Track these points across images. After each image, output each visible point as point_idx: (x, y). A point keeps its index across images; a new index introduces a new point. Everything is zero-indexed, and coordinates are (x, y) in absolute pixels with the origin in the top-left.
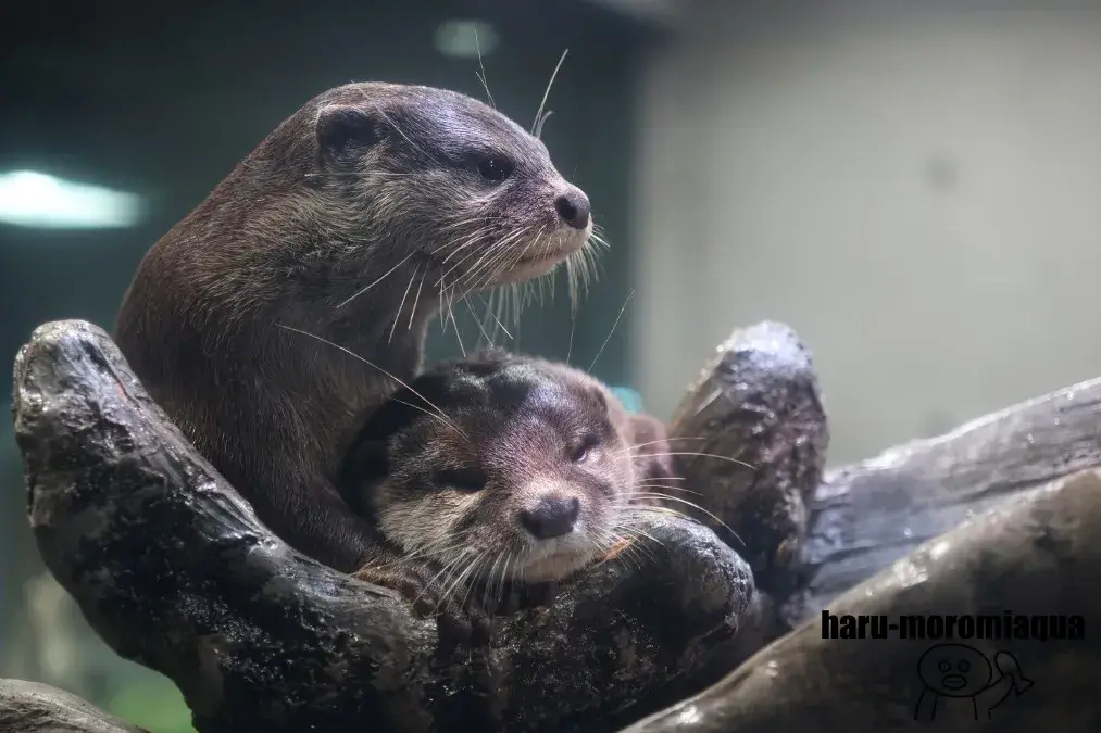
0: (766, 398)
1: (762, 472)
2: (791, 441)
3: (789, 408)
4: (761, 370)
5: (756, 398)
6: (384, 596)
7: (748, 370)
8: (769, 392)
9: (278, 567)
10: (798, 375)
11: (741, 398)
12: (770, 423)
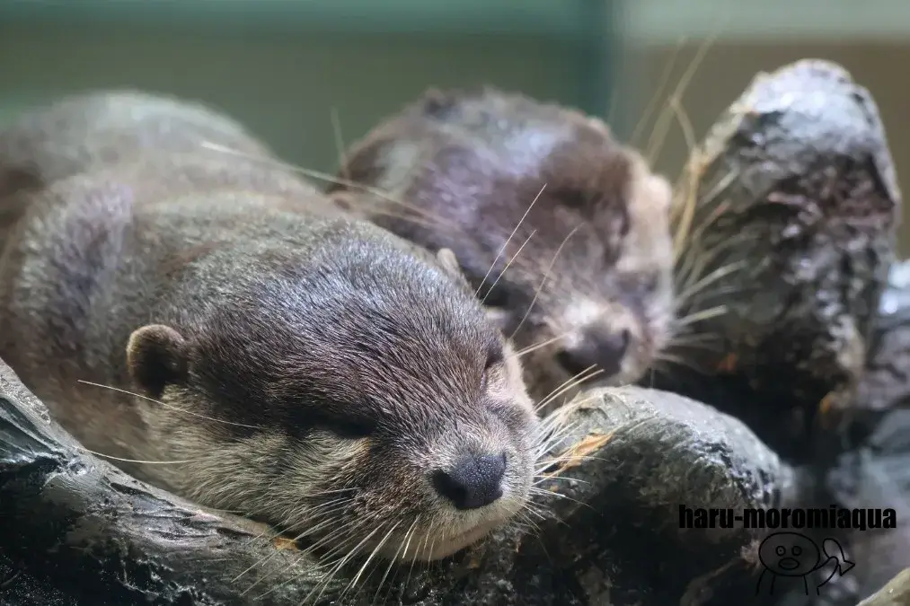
0: (803, 183)
1: (795, 295)
2: (841, 245)
3: (839, 197)
4: (796, 141)
5: (788, 184)
6: (245, 535)
7: (777, 140)
8: (806, 176)
9: (90, 503)
10: (853, 146)
11: (766, 185)
12: (809, 221)
